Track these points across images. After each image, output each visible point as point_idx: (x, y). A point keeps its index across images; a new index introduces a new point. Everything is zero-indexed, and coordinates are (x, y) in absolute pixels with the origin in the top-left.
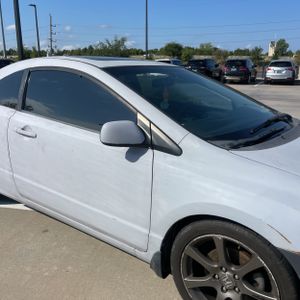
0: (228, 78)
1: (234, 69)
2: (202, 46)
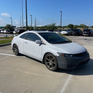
0: (84, 35)
1: (86, 32)
2: (81, 25)
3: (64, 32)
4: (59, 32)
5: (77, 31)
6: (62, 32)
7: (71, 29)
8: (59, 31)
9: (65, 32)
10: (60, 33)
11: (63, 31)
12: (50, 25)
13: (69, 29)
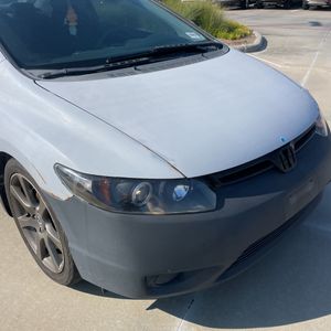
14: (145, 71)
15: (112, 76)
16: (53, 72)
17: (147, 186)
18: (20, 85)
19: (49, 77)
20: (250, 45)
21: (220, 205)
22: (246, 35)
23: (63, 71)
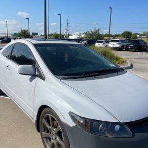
3: (114, 45)
4: (106, 44)
5: (138, 43)
6: (111, 45)
7: (127, 40)
8: (106, 42)
9: (116, 45)
10: (106, 46)
11: (112, 43)
12: (91, 32)
13: (124, 39)
14: (98, 78)
15: (87, 80)
16: (66, 77)
17: (104, 125)
18: (55, 81)
19: (65, 79)
20: (126, 66)
21: (133, 135)
22: (124, 62)
23: (70, 77)
